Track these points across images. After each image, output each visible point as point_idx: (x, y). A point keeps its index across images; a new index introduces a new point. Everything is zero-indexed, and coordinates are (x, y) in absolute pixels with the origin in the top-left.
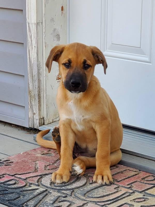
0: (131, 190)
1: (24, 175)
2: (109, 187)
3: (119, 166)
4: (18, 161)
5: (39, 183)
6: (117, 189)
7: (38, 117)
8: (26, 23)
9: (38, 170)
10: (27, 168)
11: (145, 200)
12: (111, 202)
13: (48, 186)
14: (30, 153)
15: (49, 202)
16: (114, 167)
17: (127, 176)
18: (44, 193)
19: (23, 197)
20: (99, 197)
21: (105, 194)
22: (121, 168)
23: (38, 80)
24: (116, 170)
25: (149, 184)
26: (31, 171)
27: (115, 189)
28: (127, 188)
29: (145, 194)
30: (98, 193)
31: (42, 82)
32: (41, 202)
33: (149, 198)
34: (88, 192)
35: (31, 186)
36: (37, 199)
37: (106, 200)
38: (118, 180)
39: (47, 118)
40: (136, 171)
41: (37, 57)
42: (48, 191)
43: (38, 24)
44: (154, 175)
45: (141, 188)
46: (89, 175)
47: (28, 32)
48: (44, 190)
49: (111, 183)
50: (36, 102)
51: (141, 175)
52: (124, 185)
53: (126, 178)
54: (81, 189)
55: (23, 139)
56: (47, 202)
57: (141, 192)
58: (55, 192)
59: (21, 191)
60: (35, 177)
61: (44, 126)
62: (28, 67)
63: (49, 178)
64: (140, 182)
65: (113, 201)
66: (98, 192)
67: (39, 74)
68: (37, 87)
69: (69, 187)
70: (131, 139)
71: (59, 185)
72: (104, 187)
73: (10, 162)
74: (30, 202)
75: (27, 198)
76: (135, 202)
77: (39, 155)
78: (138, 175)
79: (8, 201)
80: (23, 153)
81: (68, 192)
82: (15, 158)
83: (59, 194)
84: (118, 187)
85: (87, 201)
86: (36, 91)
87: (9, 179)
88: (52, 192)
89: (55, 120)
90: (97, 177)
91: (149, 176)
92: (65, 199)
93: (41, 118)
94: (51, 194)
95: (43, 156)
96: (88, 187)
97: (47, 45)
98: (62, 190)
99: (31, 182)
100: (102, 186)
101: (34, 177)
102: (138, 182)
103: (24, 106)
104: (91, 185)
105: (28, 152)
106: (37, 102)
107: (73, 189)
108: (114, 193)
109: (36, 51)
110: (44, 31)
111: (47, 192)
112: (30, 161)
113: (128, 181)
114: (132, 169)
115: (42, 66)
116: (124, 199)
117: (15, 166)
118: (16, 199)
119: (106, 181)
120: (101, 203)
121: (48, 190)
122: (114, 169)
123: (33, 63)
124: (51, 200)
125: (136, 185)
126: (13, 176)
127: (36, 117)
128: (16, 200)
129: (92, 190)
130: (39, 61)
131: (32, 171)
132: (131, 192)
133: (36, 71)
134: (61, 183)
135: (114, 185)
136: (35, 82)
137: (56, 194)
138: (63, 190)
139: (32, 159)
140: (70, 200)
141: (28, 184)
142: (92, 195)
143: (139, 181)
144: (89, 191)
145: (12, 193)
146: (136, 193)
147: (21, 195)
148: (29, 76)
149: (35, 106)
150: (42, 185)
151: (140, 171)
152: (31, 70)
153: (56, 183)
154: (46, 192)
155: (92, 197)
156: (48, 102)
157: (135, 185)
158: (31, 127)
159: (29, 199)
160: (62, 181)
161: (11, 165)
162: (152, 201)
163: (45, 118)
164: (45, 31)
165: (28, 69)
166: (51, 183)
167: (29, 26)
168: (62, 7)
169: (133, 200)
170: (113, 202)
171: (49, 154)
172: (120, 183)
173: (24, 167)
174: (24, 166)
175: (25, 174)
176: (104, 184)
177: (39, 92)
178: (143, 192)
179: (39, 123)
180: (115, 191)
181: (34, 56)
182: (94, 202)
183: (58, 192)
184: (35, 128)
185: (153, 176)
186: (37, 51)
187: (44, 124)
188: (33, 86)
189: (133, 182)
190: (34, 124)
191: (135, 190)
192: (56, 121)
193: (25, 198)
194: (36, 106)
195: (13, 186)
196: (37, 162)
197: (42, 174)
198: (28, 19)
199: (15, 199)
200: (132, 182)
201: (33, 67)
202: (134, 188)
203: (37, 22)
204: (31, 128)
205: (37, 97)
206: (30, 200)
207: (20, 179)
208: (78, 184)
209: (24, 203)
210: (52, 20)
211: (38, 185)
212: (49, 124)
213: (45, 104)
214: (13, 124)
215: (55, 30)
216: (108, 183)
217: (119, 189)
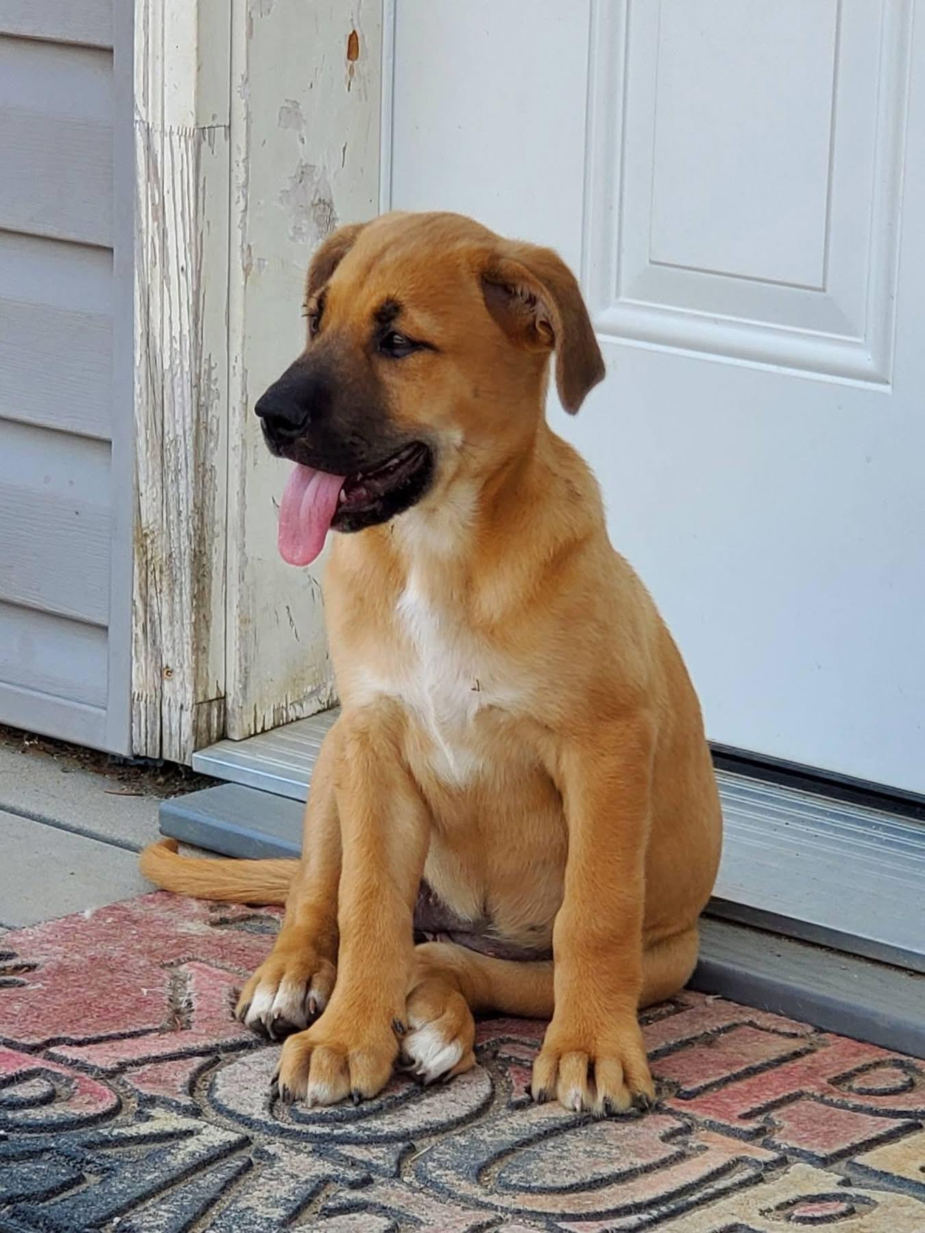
0: (767, 1145)
1: (105, 1046)
2: (628, 1128)
3: (692, 998)
4: (67, 962)
5: (202, 1096)
6: (679, 1138)
7: (189, 696)
8: (134, 129)
9: (193, 1017)
10: (126, 1003)
11: (850, 1212)
12: (645, 1217)
13: (255, 1117)
14: (138, 912)
15: (261, 1210)
16: (664, 1011)
17: (741, 1063)
18: (230, 1159)
19: (99, 1179)
20: (572, 1186)
21: (606, 1170)
22: (703, 1014)
23: (197, 467)
24: (675, 1026)
25: (876, 1113)
26: (150, 1026)
27: (666, 1138)
28: (740, 1138)
29: (850, 1174)
30: (563, 1164)
31: (220, 481)
32: (214, 1212)
33: (878, 1200)
34: (500, 1155)
35: (153, 1112)
36: (186, 1196)
37: (611, 1207)
38: (688, 1088)
39: (245, 698)
40: (794, 1036)
41: (196, 335)
42: (253, 1147)
43: (202, 135)
44: (904, 1058)
45: (828, 1137)
46: (505, 1051)
47: (141, 180)
48: (233, 1137)
49: (642, 1108)
50: (177, 599)
51: (829, 1060)
52: (721, 1114)
53: (737, 1078)
54: (458, 1138)
55: (95, 828)
56: (249, 1216)
57: (825, 1162)
58: (299, 1151)
59: (90, 1146)
60: (172, 1057)
61: (223, 747)
62: (137, 387)
63: (257, 1068)
64: (821, 1100)
65: (655, 1213)
66: (561, 1158)
67: (203, 432)
68: (186, 508)
69: (384, 1125)
70: (761, 838)
71: (325, 1110)
72: (598, 1127)
73: (17, 968)
74: (147, 1209)
75: (123, 1185)
76: (788, 1218)
77: (197, 928)
78: (808, 1058)
79: (8, 1203)
80: (97, 914)
81: (380, 1156)
82: (48, 941)
83: (325, 1168)
84: (688, 1130)
85: (496, 1209)
86: (183, 533)
87: (11, 1072)
88: (280, 1153)
89: (292, 715)
90: (558, 1064)
91: (877, 1064)
92: (359, 1195)
93: (205, 696)
94: (271, 1167)
95: (219, 932)
96: (503, 1125)
97: (255, 261)
98: (342, 1143)
99: (147, 1090)
100: (584, 1119)
101: (169, 1063)
102: (812, 1102)
103: (104, 622)
104: (518, 1113)
105: (125, 909)
106: (186, 598)
107: (406, 1136)
108: (664, 1164)
109: (187, 296)
110: (240, 176)
111: (248, 1153)
112: (142, 963)
113: (749, 1091)
114: (769, 1019)
115: (221, 386)
116: (722, 1203)
117: (48, 991)
118: (58, 1195)
119: (609, 1094)
120: (581, 1223)
121: (255, 1143)
122: (661, 1017)
123: (166, 366)
124: (276, 1204)
125: (795, 1118)
126: (33, 1049)
127: (174, 692)
128: (58, 1199)
129: (527, 1143)
130: (205, 356)
131: (157, 1026)
132: (767, 1159)
133: (187, 412)
134: (338, 1098)
135: (664, 1116)
136: (176, 481)
137: (307, 1166)
138: (348, 1143)
139: (151, 952)
140: (393, 1203)
141: (133, 1104)
142: (528, 1172)
143: (817, 1094)
144: (511, 1150)
145: (34, 1155)
146: (799, 1168)
147: (88, 1168)
148: (141, 441)
149: (171, 623)
150: (220, 1109)
151: (820, 1030)
152: (158, 407)
153: (302, 1100)
154: (243, 1153)
155: (529, 1190)
156: (254, 600)
157: (789, 1118)
158: (143, 754)
159: (138, 1191)
160: (342, 1091)
161: (23, 985)
162: (894, 1214)
163: (229, 700)
164: (247, 179)
165: (137, 400)
166: (276, 1096)
167: (148, 148)
168: (353, 40)
169: (778, 1208)
170: (656, 1221)
171: (257, 923)
172: (698, 1107)
173: (101, 996)
174: (104, 992)
175: (109, 1038)
176: (598, 1108)
177: (201, 540)
178: (843, 1164)
179: (196, 730)
180: (665, 1155)
181: (176, 325)
182: (536, 1215)
183: (319, 1153)
184: (166, 756)
185: (899, 1064)
186: (197, 293)
187: (223, 736)
188: (165, 502)
189: (780, 1097)
190: (166, 731)
191: (793, 1151)
192: (298, 719)
193: (116, 1185)
194: (177, 626)
195: (38, 1115)
196: (183, 968)
197: (215, 1041)
198: (146, 104)
199: (52, 1192)
200: (773, 1098)
201: (167, 391)
202: (786, 1137)
203: (197, 124)
204: (142, 762)
205: (188, 571)
206: (143, 1198)
207: (79, 1069)
208: (438, 1105)
209: (110, 1217)
210: (292, 113)
211: (196, 1112)
212: (256, 734)
213: (234, 612)
214: (32, 735)
215: (305, 172)
216: (622, 1103)
217: (694, 1141)
